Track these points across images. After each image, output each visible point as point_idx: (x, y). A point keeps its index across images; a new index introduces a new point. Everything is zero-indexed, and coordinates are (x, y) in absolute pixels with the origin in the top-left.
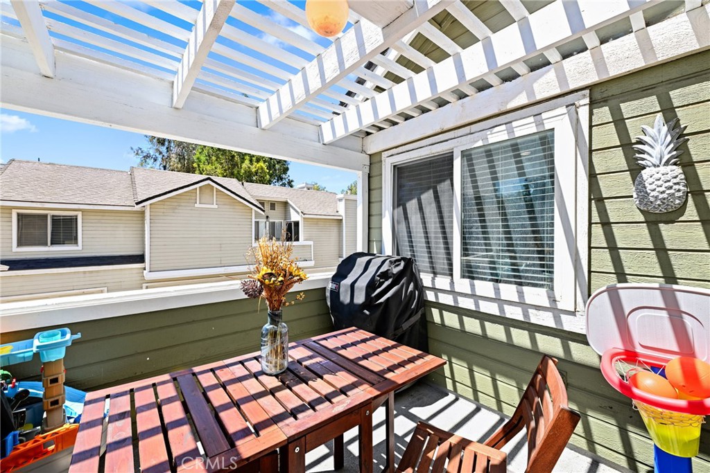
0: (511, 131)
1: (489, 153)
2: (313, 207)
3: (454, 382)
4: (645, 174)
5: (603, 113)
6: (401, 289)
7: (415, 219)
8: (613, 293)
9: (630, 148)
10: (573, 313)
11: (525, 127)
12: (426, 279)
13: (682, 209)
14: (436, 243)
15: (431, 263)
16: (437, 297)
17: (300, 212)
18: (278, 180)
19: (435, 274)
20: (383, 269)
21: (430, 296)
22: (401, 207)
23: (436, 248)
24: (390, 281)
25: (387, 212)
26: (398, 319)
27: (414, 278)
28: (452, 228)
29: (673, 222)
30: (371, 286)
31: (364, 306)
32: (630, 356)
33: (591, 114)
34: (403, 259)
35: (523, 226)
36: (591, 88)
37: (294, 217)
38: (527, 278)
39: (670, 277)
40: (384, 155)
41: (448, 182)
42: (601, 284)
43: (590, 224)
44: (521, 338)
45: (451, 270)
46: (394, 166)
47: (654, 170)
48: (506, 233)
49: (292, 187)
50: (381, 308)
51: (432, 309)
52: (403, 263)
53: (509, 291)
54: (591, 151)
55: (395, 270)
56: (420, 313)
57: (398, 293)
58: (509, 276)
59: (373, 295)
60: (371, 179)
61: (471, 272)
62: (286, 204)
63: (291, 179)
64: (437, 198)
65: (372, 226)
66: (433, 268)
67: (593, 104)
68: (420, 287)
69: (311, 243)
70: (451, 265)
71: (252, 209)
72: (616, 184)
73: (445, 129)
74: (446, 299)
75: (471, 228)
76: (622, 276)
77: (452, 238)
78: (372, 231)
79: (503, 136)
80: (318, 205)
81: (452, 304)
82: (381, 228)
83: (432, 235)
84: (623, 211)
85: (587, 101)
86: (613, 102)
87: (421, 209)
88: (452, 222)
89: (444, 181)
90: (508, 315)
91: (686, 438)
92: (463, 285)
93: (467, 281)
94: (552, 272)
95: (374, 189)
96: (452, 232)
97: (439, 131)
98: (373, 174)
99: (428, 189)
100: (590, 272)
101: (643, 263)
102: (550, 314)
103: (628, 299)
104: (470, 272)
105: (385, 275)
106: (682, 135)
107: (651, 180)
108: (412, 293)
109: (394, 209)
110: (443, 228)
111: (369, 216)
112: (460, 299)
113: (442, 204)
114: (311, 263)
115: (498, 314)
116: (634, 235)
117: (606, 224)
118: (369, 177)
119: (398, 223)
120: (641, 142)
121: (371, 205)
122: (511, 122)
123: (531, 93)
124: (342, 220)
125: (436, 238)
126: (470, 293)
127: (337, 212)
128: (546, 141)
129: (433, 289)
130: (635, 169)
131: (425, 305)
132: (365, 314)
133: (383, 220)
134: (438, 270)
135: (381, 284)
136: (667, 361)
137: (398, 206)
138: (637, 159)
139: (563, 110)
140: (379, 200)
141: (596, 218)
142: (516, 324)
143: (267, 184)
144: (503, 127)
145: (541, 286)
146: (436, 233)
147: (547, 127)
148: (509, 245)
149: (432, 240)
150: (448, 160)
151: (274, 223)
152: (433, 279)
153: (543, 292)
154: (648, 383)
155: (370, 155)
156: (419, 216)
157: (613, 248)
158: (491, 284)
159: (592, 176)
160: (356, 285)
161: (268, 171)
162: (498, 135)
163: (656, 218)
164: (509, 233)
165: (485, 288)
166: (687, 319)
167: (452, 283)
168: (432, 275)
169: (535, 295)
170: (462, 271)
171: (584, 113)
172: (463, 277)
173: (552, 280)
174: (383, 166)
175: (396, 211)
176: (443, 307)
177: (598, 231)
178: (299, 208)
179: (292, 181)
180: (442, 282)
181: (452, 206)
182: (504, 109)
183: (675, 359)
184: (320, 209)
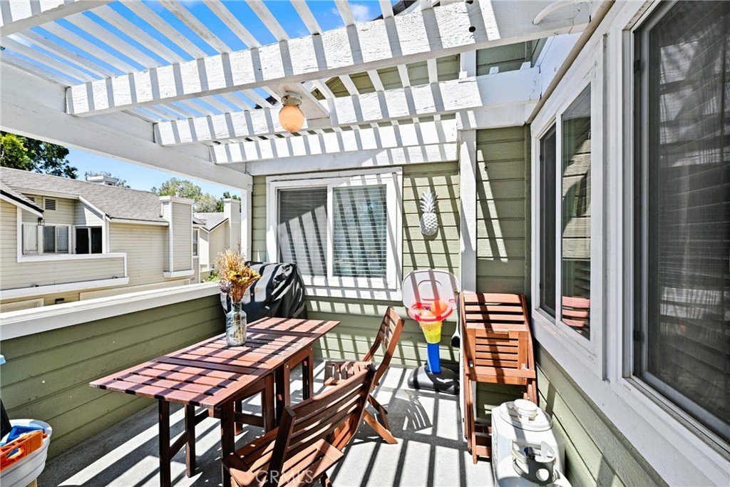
0: (364, 181)
1: (351, 191)
2: (124, 210)
3: (327, 350)
4: (424, 215)
5: (408, 181)
6: (291, 289)
7: (296, 233)
8: (412, 275)
9: (418, 201)
10: (395, 290)
11: (371, 180)
12: (307, 280)
13: (436, 235)
14: (314, 252)
15: (311, 267)
16: (315, 292)
17: (104, 214)
18: (46, 166)
19: (313, 275)
20: (278, 273)
21: (310, 292)
22: (284, 224)
23: (314, 256)
24: (284, 282)
25: (271, 227)
26: (290, 310)
27: (299, 280)
28: (326, 241)
29: (433, 240)
30: (270, 287)
31: (265, 303)
32: (419, 306)
33: (403, 180)
34: (291, 265)
35: (370, 240)
36: (403, 166)
37: (91, 221)
38: (373, 273)
39: (432, 267)
40: (268, 179)
41: (323, 208)
42: (408, 271)
43: (403, 240)
44: (369, 309)
45: (325, 272)
46: (278, 190)
47: (427, 214)
48: (361, 245)
49: (73, 177)
50: (279, 303)
51: (312, 302)
52: (291, 268)
53: (363, 282)
54: (403, 200)
55: (287, 274)
56: (303, 305)
57: (290, 290)
58: (363, 273)
59: (273, 294)
60: (254, 197)
61: (340, 272)
62: (75, 203)
63: (71, 166)
64: (314, 218)
65: (255, 238)
66: (312, 271)
67: (404, 175)
68: (302, 286)
69: (124, 255)
70: (325, 268)
71: (16, 207)
72: (413, 220)
73: (322, 169)
74: (322, 293)
75: (340, 241)
76: (415, 267)
77: (326, 248)
78: (255, 243)
79: (359, 183)
80: (132, 208)
81: (326, 295)
82: (265, 240)
83: (310, 246)
84: (416, 234)
85: (401, 173)
86: (412, 176)
87: (302, 225)
88: (326, 237)
89: (320, 206)
90: (363, 297)
91: (437, 334)
92: (333, 281)
93: (337, 278)
94: (385, 268)
95: (258, 207)
96: (326, 244)
97: (317, 170)
98: (256, 193)
99: (308, 211)
100: (403, 266)
101: (422, 260)
102: (384, 293)
103: (418, 277)
104: (338, 272)
105: (280, 278)
106: (436, 199)
107: (426, 219)
108: (299, 290)
109: (278, 224)
110: (319, 241)
111: (253, 229)
112: (332, 291)
113: (318, 224)
114: (125, 281)
115: (356, 297)
116: (419, 247)
117: (409, 240)
118: (252, 195)
119: (281, 236)
120: (422, 200)
121: (255, 220)
122: (363, 175)
123: (375, 161)
124: (168, 227)
125: (314, 248)
126: (339, 286)
127: (161, 217)
128: (382, 189)
129: (313, 286)
130: (421, 213)
131: (307, 299)
132: (266, 309)
133: (268, 234)
134: (315, 273)
135: (278, 285)
136: (430, 304)
137: (281, 222)
138: (421, 208)
139: (390, 175)
140: (264, 216)
141: (405, 238)
142: (366, 302)
143: (23, 169)
144: (359, 177)
145: (380, 277)
146: (314, 245)
147: (383, 183)
148: (363, 253)
149: (311, 250)
150: (324, 191)
151: (54, 227)
152: (312, 279)
153: (381, 280)
154: (425, 314)
155: (253, 177)
156: (300, 231)
157: (412, 253)
158: (352, 278)
159: (404, 214)
160: (255, 288)
161: (26, 149)
162: (356, 182)
163: (428, 238)
164: (363, 245)
165: (348, 281)
166: (437, 284)
167: (326, 280)
168: (311, 276)
169: (377, 282)
170: (334, 272)
171: (400, 178)
172: (334, 275)
173: (385, 273)
174: (267, 189)
175: (279, 226)
176: (318, 299)
177: (406, 243)
178: (101, 209)
179: (74, 169)
180: (319, 281)
181: (326, 225)
182: (360, 166)
183: (433, 303)
184: (135, 213)
